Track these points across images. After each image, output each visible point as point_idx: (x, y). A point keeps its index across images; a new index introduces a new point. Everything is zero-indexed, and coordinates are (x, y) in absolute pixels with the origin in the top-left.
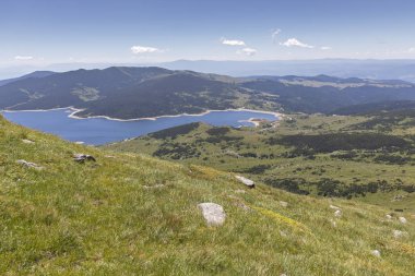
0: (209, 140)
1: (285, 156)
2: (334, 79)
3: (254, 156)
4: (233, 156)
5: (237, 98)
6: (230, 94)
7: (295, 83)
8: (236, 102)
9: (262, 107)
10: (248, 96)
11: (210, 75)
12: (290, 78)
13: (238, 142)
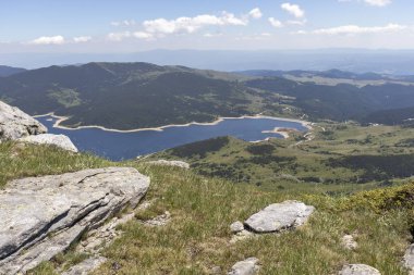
0: (255, 161)
1: (353, 180)
2: (347, 75)
3: (317, 180)
4: (291, 180)
5: (250, 102)
6: (240, 97)
7: (305, 79)
8: (251, 108)
9: (281, 114)
10: (261, 99)
11: (207, 71)
12: (298, 73)
13: (290, 163)
